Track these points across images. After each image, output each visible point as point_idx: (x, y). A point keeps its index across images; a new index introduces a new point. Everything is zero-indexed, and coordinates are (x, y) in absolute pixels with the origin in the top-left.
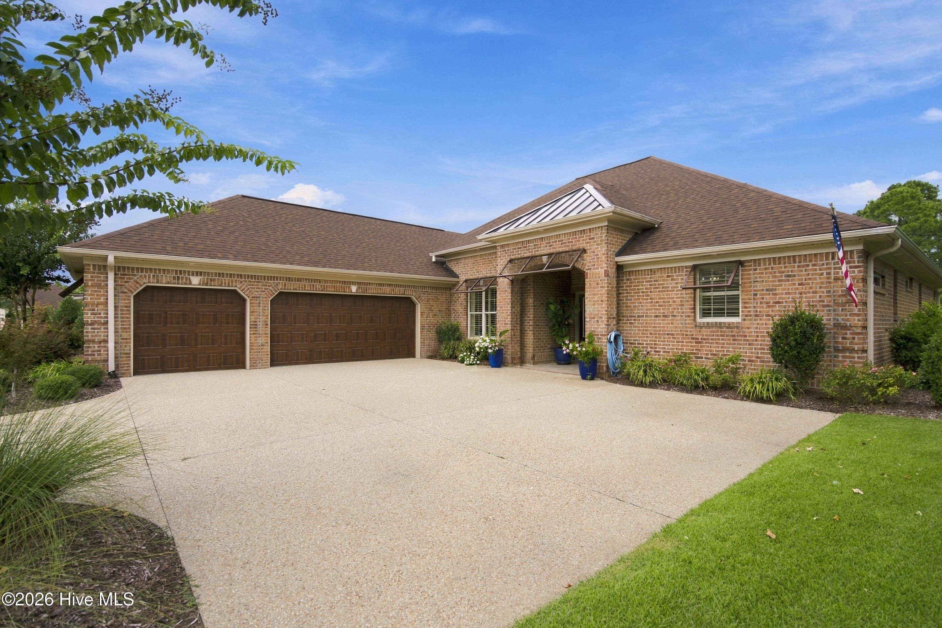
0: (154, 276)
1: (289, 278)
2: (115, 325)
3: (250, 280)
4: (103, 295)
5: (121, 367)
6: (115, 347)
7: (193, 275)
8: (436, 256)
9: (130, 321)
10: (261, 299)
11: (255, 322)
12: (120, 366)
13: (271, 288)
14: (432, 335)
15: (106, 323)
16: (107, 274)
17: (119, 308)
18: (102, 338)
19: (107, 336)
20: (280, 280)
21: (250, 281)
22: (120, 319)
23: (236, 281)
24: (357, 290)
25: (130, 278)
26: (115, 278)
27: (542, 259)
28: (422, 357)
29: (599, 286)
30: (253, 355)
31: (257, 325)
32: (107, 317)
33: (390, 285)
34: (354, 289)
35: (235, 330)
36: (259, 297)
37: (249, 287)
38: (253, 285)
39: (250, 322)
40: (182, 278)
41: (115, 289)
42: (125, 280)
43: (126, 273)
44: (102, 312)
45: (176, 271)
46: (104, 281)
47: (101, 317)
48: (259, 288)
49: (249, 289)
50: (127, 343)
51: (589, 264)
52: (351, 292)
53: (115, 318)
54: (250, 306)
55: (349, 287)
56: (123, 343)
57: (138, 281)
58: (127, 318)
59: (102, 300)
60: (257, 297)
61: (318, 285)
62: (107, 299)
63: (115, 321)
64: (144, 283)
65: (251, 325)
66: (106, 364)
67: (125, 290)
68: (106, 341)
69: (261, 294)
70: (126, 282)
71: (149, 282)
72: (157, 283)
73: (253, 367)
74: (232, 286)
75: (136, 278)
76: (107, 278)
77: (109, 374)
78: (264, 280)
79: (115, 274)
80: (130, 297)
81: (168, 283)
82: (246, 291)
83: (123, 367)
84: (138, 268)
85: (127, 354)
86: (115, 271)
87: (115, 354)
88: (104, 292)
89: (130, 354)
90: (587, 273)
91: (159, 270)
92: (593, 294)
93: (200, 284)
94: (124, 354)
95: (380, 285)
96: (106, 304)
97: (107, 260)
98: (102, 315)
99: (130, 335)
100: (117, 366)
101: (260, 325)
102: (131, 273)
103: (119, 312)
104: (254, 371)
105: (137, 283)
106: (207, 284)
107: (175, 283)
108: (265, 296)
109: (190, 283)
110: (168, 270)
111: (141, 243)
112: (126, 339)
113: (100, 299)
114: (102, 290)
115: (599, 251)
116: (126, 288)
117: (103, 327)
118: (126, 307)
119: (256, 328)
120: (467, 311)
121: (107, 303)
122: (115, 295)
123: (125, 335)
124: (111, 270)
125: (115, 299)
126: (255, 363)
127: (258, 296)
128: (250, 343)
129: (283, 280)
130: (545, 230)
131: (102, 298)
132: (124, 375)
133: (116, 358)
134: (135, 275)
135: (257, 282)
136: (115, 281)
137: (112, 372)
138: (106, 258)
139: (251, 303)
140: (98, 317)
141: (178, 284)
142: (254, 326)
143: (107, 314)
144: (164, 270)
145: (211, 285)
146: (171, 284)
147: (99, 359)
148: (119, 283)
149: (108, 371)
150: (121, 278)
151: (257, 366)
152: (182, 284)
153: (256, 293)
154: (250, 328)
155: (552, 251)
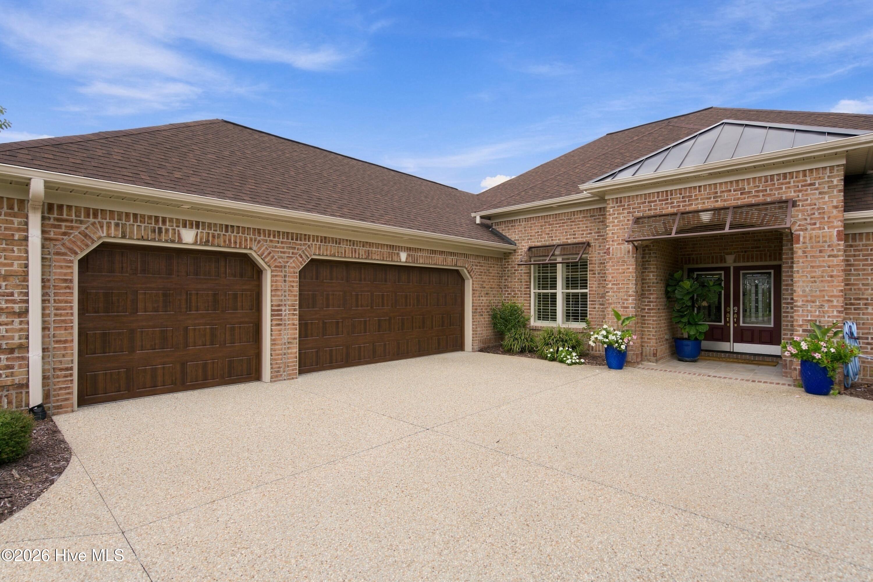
0: (117, 225)
1: (325, 238)
2: (43, 315)
3: (272, 238)
4: (19, 258)
5: (54, 396)
6: (43, 358)
7: (185, 226)
8: (482, 217)
9: (71, 308)
10: (287, 269)
11: (279, 305)
12: (52, 393)
13: (300, 252)
14: (486, 319)
15: (25, 312)
16: (27, 218)
17: (52, 283)
18: (16, 341)
19: (27, 338)
20: (313, 241)
21: (271, 241)
22: (52, 303)
23: (251, 239)
24: (407, 259)
25: (72, 228)
26: (43, 225)
27: (699, 216)
28: (474, 350)
29: (826, 254)
30: (275, 360)
31: (281, 310)
32: (27, 301)
33: (442, 253)
34: (404, 256)
35: (247, 320)
36: (285, 267)
37: (270, 249)
38: (276, 247)
39: (272, 306)
40: (167, 230)
41: (43, 247)
42: (63, 230)
43: (65, 216)
44: (16, 291)
45: (157, 218)
46: (19, 230)
47: (14, 302)
48: (284, 253)
49: (270, 253)
50: (65, 348)
51: (803, 222)
52: (400, 262)
53: (43, 301)
54: (272, 281)
55: (398, 254)
56: (59, 349)
57: (87, 232)
58: (66, 302)
59: (15, 267)
60: (281, 267)
61: (362, 251)
62: (27, 266)
63: (43, 309)
64: (100, 238)
65: (272, 310)
66: (24, 391)
67: (63, 250)
68: (24, 348)
69: (287, 262)
70: (65, 234)
71: (109, 236)
72: (124, 237)
73: (276, 377)
74: (245, 248)
75: (83, 227)
76: (27, 224)
77: (32, 410)
78: (292, 239)
79: (43, 218)
80: (71, 262)
81: (143, 239)
82: (266, 257)
83: (58, 395)
84: (87, 210)
85: (67, 369)
86: (43, 213)
87: (44, 371)
88: (20, 250)
89: (71, 369)
90: (799, 236)
91: (127, 214)
92: (812, 267)
93: (195, 243)
94: (61, 370)
95: (433, 252)
96: (25, 277)
97: (27, 191)
98: (16, 297)
99: (71, 334)
100: (46, 396)
101: (286, 312)
102: (74, 217)
103: (52, 292)
104: (278, 385)
105: (86, 236)
106: (207, 243)
107: (154, 240)
108: (293, 265)
109: (180, 241)
110: (143, 216)
111: (93, 164)
112: (65, 342)
113: (12, 265)
114: (15, 249)
115: (825, 203)
116: (63, 245)
117: (17, 320)
118: (66, 281)
119: (281, 315)
120: (530, 288)
121: (27, 274)
122: (43, 259)
123: (62, 334)
124: (35, 208)
125: (43, 266)
126: (278, 372)
127: (283, 264)
128: (272, 340)
129: (317, 241)
130: (711, 174)
131: (16, 263)
132: (59, 409)
133: (44, 378)
134: (81, 222)
135: (282, 243)
136: (43, 232)
137: (39, 406)
138: (26, 184)
139: (272, 276)
140: (7, 301)
141: (160, 240)
142: (276, 312)
143: (27, 294)
144: (135, 215)
145: (213, 245)
146: (148, 240)
147: (9, 383)
148: (52, 235)
149: (28, 405)
150: (55, 226)
151: (281, 375)
152: (166, 241)
153: (280, 260)
154: (272, 315)
155: (720, 204)
